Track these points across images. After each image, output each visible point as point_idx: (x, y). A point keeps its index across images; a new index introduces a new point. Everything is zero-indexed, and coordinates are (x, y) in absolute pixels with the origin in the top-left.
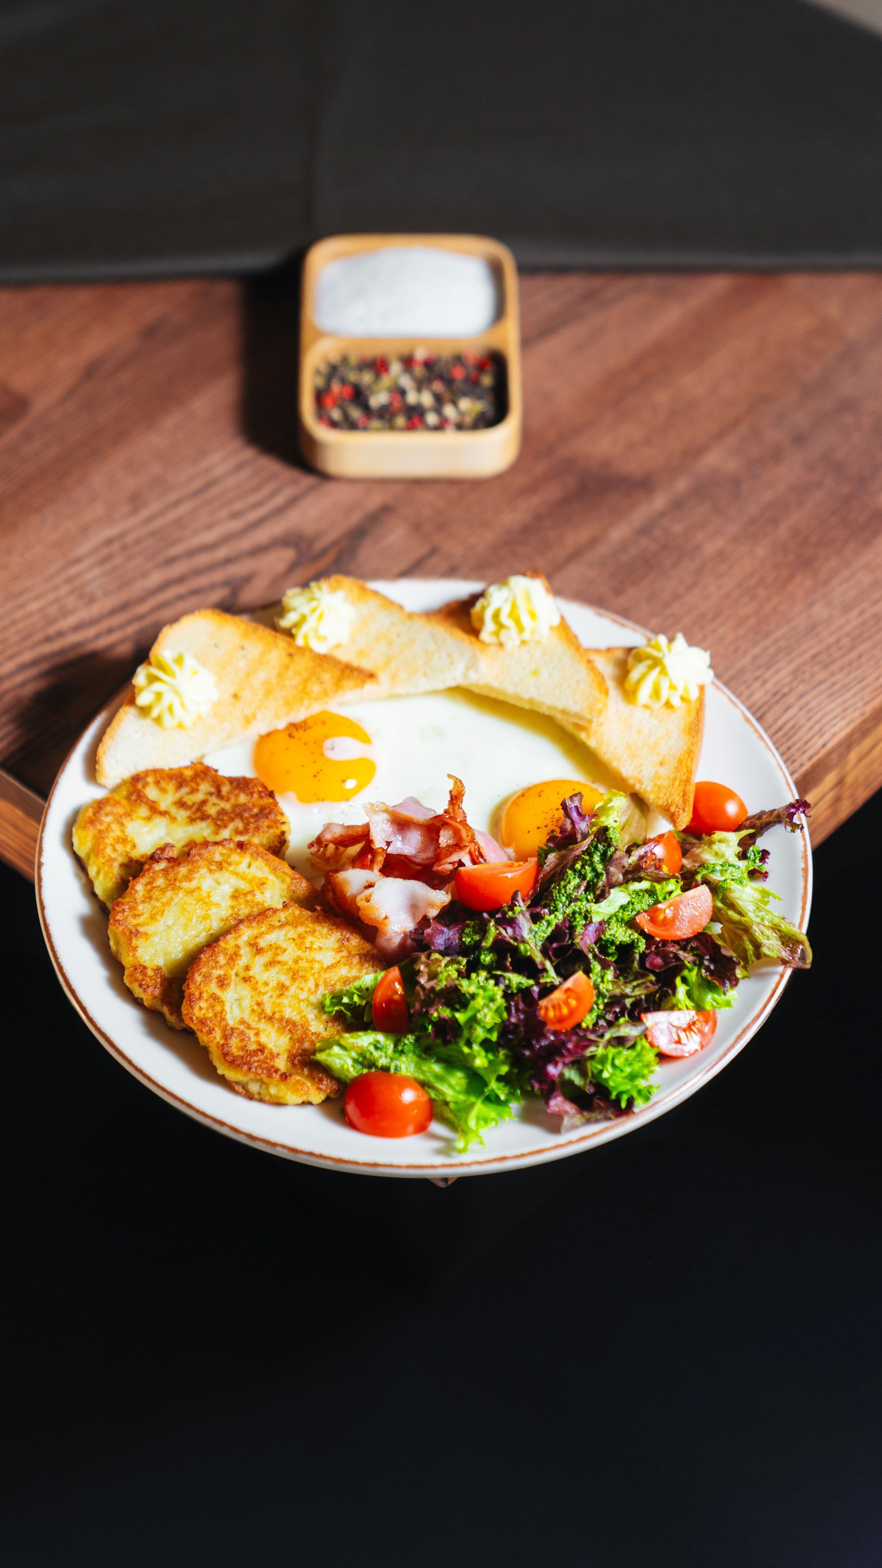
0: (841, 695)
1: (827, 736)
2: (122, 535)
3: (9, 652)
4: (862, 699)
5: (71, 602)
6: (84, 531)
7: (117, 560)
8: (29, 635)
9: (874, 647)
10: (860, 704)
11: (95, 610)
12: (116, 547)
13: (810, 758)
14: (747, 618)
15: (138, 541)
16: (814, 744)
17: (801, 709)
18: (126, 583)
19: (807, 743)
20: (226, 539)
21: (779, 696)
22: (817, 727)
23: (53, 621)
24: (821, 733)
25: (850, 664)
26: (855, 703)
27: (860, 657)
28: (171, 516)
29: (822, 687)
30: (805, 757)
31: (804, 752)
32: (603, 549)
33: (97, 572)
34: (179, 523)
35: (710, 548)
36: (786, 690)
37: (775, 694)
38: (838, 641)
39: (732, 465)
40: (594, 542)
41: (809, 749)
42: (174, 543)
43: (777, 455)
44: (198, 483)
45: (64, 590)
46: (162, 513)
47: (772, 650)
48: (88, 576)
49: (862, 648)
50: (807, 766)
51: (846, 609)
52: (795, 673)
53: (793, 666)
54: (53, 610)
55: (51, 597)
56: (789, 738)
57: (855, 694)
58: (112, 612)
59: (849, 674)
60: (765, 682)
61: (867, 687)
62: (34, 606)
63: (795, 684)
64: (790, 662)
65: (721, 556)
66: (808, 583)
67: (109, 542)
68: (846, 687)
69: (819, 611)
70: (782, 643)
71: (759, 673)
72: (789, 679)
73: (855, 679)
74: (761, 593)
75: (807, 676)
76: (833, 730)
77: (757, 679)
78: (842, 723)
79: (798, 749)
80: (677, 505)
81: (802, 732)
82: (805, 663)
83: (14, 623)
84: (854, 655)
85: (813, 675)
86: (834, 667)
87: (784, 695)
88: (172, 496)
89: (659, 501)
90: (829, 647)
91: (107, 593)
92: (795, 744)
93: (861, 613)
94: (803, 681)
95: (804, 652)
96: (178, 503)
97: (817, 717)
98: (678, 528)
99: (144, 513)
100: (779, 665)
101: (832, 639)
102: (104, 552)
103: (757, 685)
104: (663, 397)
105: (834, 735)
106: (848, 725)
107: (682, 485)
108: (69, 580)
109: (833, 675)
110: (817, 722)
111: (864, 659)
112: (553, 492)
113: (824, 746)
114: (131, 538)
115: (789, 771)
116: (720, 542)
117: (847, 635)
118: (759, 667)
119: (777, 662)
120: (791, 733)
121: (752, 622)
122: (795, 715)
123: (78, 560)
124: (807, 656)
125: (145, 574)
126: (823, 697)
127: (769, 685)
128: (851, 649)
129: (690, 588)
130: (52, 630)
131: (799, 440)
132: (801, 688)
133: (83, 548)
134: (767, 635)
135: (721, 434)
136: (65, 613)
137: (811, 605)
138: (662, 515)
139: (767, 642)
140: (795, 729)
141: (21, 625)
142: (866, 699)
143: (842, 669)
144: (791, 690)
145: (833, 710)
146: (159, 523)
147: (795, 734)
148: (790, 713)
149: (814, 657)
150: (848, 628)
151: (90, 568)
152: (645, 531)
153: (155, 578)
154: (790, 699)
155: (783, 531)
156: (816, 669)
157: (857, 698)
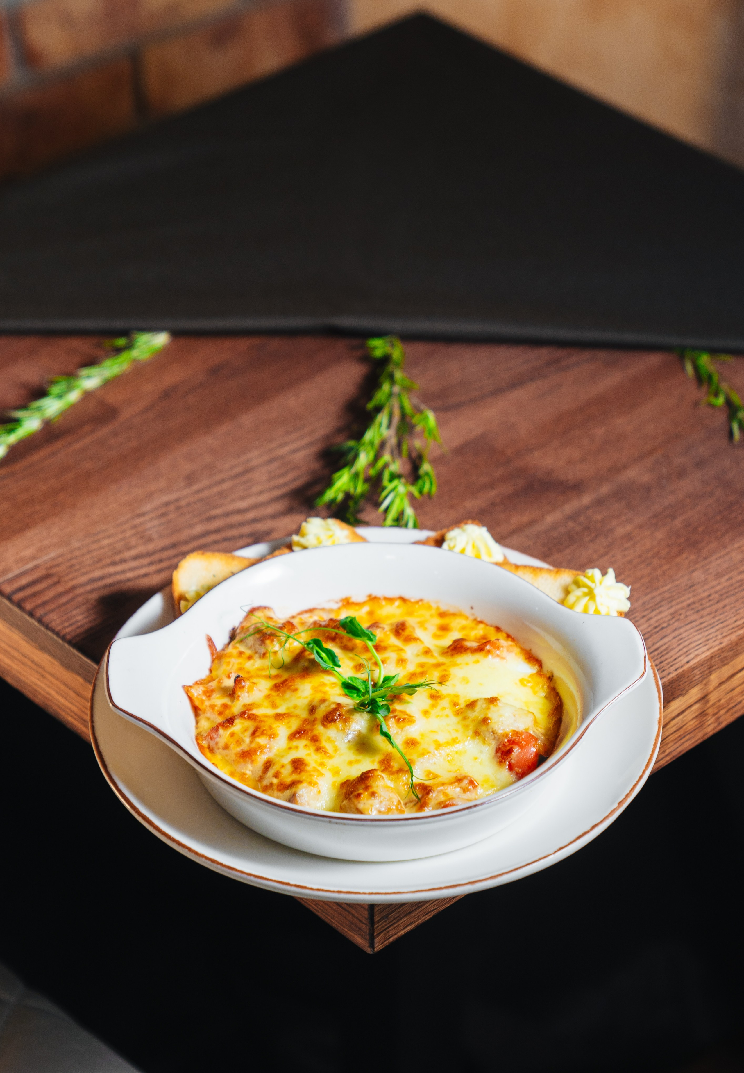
0: (707, 630)
1: (692, 656)
2: (177, 500)
3: (83, 570)
4: (722, 634)
5: (133, 541)
6: (150, 496)
7: (172, 516)
8: (100, 560)
9: (736, 601)
10: (720, 637)
11: (151, 547)
12: (172, 507)
13: (676, 670)
14: (642, 577)
15: (188, 505)
16: (681, 660)
17: (674, 638)
18: (177, 531)
19: (675, 659)
20: (256, 506)
21: (658, 628)
22: (685, 650)
23: (120, 552)
24: (687, 654)
25: (716, 611)
26: (717, 636)
27: (724, 606)
28: (216, 489)
29: (693, 624)
30: (673, 668)
31: (672, 666)
32: (539, 527)
33: (156, 522)
34: (221, 494)
35: (621, 531)
36: (665, 625)
37: (656, 627)
38: (709, 596)
39: (646, 478)
40: (533, 522)
41: (677, 663)
42: (216, 507)
43: (681, 473)
44: (238, 470)
45: (129, 533)
46: (209, 487)
47: (659, 599)
48: (149, 525)
49: (727, 601)
50: (674, 675)
51: (719, 575)
52: (673, 615)
53: (673, 610)
54: (120, 545)
55: (120, 537)
56: (663, 656)
57: (716, 631)
58: (163, 549)
59: (714, 617)
60: (650, 619)
61: (727, 626)
62: (106, 542)
63: (671, 622)
64: (671, 607)
65: (629, 537)
66: (692, 557)
67: (167, 504)
68: (711, 626)
69: (698, 575)
70: (666, 595)
71: (645, 613)
72: (670, 617)
73: (718, 620)
74: (655, 562)
75: (682, 617)
76: (697, 653)
77: (644, 616)
78: (705, 648)
79: (668, 663)
80: (600, 502)
81: (673, 653)
82: (682, 609)
83: (90, 552)
84: (721, 605)
85: (686, 616)
86: (704, 612)
87: (663, 628)
88: (217, 478)
89: (586, 499)
90: (702, 599)
91: (161, 537)
92: (666, 660)
93: (730, 579)
94: (679, 620)
95: (683, 602)
96: (222, 481)
97: (686, 643)
98: (598, 517)
99: (196, 487)
100: (661, 609)
101: (706, 594)
102: (163, 510)
103: (644, 620)
104: (599, 432)
105: (697, 656)
106: (708, 650)
107: (605, 489)
108: (134, 527)
109: (702, 617)
110: (685, 647)
111: (728, 608)
112: (506, 489)
113: (688, 662)
114: (183, 502)
115: (660, 676)
116: (629, 528)
117: (717, 592)
118: (647, 609)
119: (661, 606)
120: (663, 653)
121: (645, 580)
122: (669, 641)
123: (143, 514)
124: (684, 604)
125: (191, 526)
126: (692, 631)
127: (652, 621)
128: (718, 602)
129: (601, 556)
130: (117, 558)
131: (700, 464)
132: (676, 624)
133: (147, 507)
134: (657, 589)
135: (641, 457)
136: (128, 547)
137: (693, 571)
138: (588, 508)
139: (656, 593)
140: (668, 650)
141: (95, 554)
142: (725, 634)
143: (709, 614)
144: (668, 625)
145: (699, 639)
146: (206, 494)
147: (667, 653)
148: (666, 640)
149: (689, 605)
150: (718, 588)
151: (151, 520)
152: (573, 517)
153: (199, 529)
154: (668, 631)
155: (678, 523)
156: (689, 613)
157: (717, 633)
